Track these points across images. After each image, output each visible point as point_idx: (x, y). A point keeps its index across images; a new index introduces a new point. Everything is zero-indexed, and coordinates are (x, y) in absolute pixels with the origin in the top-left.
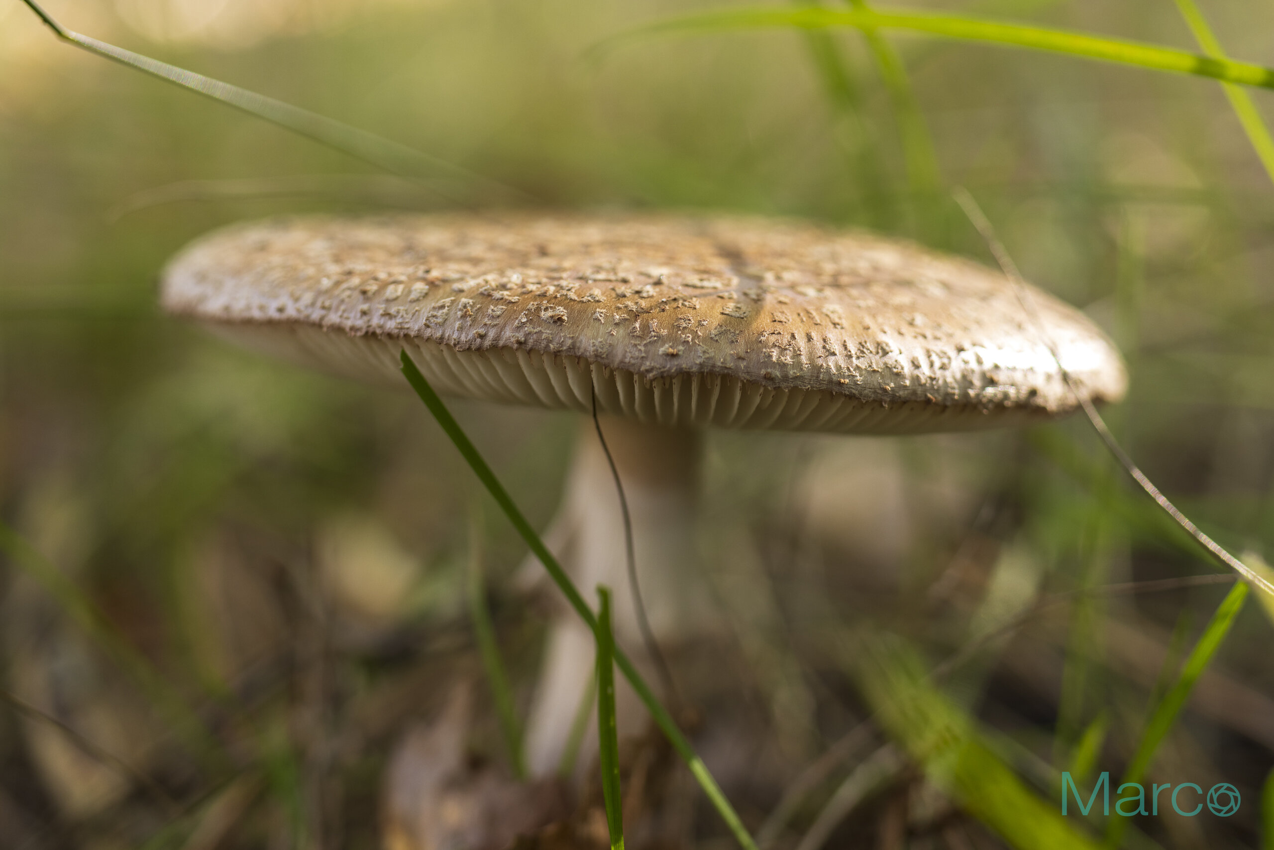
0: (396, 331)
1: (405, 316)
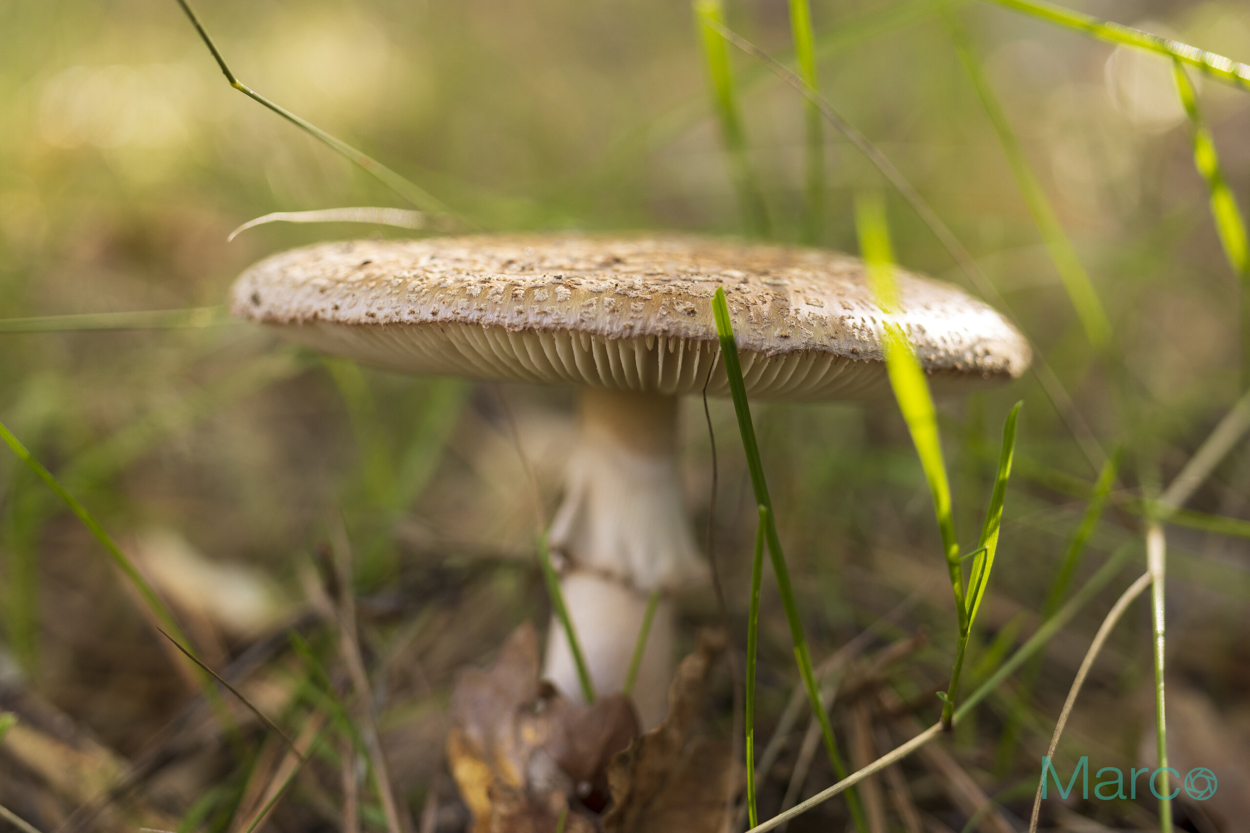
0: (553, 326)
1: (559, 313)
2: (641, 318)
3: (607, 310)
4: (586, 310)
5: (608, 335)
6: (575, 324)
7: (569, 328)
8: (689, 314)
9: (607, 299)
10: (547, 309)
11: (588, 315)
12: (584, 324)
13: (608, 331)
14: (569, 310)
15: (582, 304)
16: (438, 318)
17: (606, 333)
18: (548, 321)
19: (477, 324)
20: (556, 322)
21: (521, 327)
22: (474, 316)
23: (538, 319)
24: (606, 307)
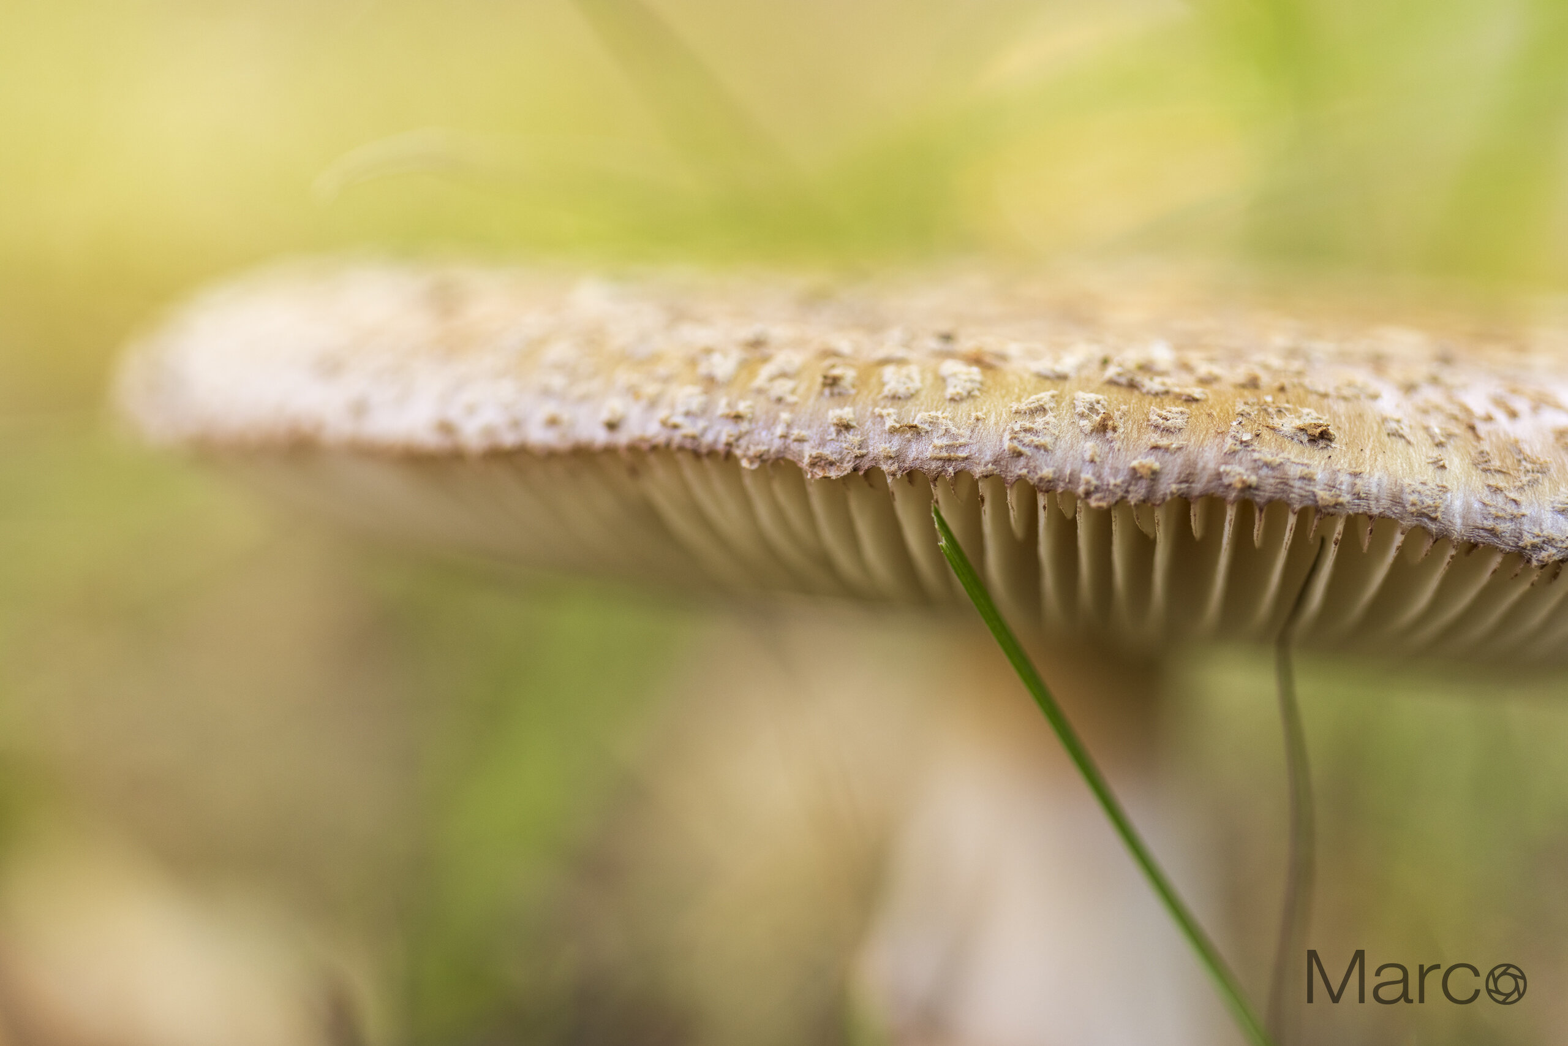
0: (934, 465)
1: (954, 430)
2: (1180, 449)
3: (1086, 424)
4: (1028, 425)
5: (1088, 494)
6: (996, 462)
7: (978, 471)
8: (1313, 440)
9: (1084, 398)
10: (919, 417)
11: (1035, 439)
12: (1022, 461)
13: (1088, 483)
14: (980, 424)
15: (1015, 406)
16: (622, 438)
17: (1081, 490)
18: (922, 452)
19: (726, 457)
20: (944, 454)
21: (848, 467)
22: (720, 434)
23: (893, 446)
24: (1082, 416)
